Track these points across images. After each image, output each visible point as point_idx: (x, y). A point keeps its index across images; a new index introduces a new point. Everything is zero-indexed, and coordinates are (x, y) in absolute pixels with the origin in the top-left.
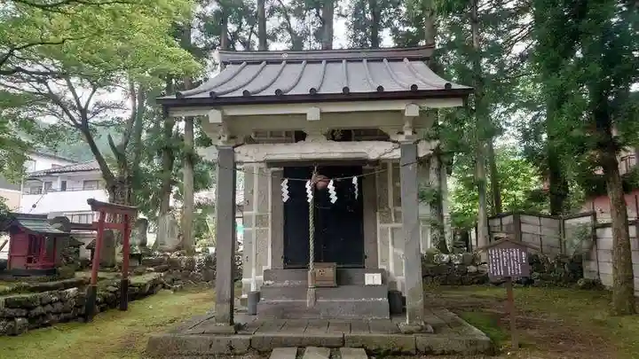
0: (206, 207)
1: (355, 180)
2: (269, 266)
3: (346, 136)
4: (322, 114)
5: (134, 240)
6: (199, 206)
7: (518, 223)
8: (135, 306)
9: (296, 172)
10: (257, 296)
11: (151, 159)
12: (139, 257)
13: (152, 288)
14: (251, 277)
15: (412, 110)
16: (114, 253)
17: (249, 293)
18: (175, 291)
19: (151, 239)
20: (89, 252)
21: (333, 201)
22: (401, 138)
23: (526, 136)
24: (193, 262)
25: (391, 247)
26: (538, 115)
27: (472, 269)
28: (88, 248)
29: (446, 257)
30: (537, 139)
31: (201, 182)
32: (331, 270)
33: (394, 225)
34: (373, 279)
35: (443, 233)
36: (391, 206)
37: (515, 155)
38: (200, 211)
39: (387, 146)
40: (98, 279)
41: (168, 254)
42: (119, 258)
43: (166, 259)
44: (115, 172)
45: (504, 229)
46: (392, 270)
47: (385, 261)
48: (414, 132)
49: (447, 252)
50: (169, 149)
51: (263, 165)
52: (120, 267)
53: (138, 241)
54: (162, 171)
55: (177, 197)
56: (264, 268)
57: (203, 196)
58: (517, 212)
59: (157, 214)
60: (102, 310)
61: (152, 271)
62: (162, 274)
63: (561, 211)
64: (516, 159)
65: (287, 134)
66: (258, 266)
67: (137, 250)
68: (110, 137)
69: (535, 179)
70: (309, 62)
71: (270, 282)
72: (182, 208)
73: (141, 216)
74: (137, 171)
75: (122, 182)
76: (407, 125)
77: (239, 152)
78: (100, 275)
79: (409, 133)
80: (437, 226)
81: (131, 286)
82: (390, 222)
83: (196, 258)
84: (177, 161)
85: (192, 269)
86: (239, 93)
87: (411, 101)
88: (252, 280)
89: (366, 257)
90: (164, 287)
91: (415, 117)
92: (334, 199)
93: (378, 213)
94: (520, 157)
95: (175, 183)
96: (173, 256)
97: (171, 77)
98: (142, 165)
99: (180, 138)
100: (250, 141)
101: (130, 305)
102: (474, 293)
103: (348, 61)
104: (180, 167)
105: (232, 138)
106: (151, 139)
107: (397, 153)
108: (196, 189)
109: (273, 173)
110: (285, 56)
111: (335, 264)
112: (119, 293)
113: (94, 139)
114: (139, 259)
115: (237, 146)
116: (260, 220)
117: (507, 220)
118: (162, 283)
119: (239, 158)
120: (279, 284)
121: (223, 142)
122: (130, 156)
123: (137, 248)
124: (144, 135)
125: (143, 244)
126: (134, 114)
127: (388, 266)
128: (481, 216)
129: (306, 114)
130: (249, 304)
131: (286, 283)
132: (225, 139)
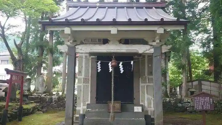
0: (58, 74)
1: (132, 63)
2: (89, 102)
3: (126, 42)
4: (118, 31)
5: (25, 88)
6: (55, 73)
7: (200, 84)
8: (25, 119)
9: (104, 58)
10: (83, 116)
11: (33, 51)
12: (27, 96)
13: (33, 111)
14: (80, 107)
15: (160, 30)
16: (15, 94)
17: (80, 114)
18: (43, 112)
19: (32, 88)
20: (4, 93)
21: (122, 72)
22: (154, 44)
23: (204, 45)
24: (51, 99)
25: (146, 95)
26: (209, 36)
27: (180, 105)
28: (3, 91)
29: (168, 99)
30: (209, 47)
31: (56, 62)
32: (118, 104)
33: (148, 84)
34: (138, 109)
35: (166, 88)
36: (146, 75)
37: (198, 54)
38: (55, 75)
39: (147, 47)
40: (8, 106)
41: (40, 95)
42: (18, 96)
43: (39, 97)
44: (17, 57)
45: (194, 87)
46: (146, 105)
47: (143, 101)
48: (160, 41)
49: (168, 97)
50: (42, 47)
51: (87, 55)
52: (18, 101)
53: (27, 89)
54: (38, 57)
55: (44, 69)
56: (87, 103)
57: (57, 68)
58: (200, 79)
59: (35, 76)
60: (10, 121)
61: (33, 103)
62: (38, 104)
63: (218, 79)
64: (199, 55)
65: (99, 40)
66: (84, 102)
67: (26, 93)
68: (14, 40)
69: (207, 65)
70: (109, 8)
71: (89, 110)
72: (47, 74)
73: (28, 77)
74: (27, 56)
75: (19, 61)
76: (157, 37)
77: (78, 48)
78: (10, 104)
79: (158, 41)
80: (164, 85)
81: (24, 109)
82: (146, 83)
83: (54, 97)
84: (45, 52)
85: (52, 102)
86: (79, 20)
87: (160, 26)
88: (81, 108)
89: (134, 99)
90: (38, 110)
91: (161, 34)
92: (122, 71)
93: (140, 78)
94: (200, 55)
95: (44, 62)
96: (43, 96)
97: (43, 13)
98: (29, 53)
99: (47, 42)
100: (82, 43)
101: (23, 118)
102: (181, 116)
103: (127, 8)
104: (46, 55)
105: (75, 41)
106: (33, 42)
107: (152, 51)
108: (54, 65)
109: (92, 58)
110: (98, 5)
111: (120, 102)
112: (18, 113)
113: (7, 41)
114: (27, 97)
115: (77, 45)
116: (86, 80)
117: (195, 83)
118: (37, 108)
119: (77, 51)
120: (94, 111)
121: (71, 43)
122: (24, 49)
123: (26, 92)
124: (30, 40)
125: (29, 90)
126: (26, 30)
127: (145, 103)
128: (184, 81)
129: (110, 31)
130: (79, 119)
131: (97, 110)
132: (71, 41)
